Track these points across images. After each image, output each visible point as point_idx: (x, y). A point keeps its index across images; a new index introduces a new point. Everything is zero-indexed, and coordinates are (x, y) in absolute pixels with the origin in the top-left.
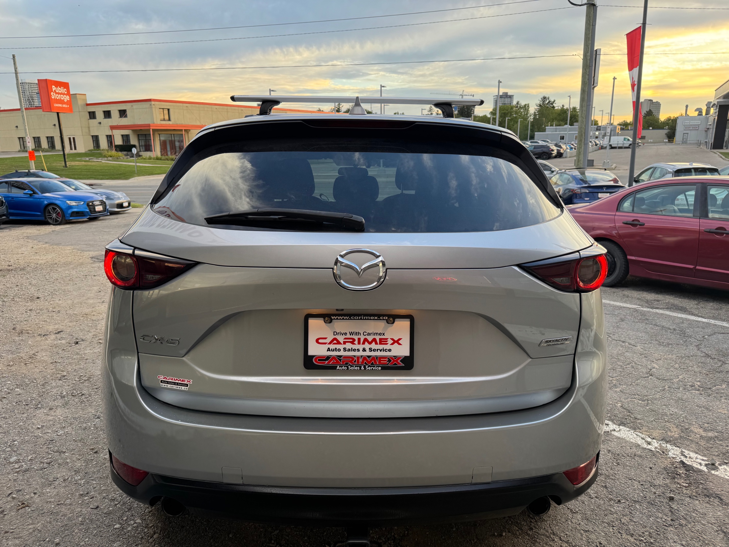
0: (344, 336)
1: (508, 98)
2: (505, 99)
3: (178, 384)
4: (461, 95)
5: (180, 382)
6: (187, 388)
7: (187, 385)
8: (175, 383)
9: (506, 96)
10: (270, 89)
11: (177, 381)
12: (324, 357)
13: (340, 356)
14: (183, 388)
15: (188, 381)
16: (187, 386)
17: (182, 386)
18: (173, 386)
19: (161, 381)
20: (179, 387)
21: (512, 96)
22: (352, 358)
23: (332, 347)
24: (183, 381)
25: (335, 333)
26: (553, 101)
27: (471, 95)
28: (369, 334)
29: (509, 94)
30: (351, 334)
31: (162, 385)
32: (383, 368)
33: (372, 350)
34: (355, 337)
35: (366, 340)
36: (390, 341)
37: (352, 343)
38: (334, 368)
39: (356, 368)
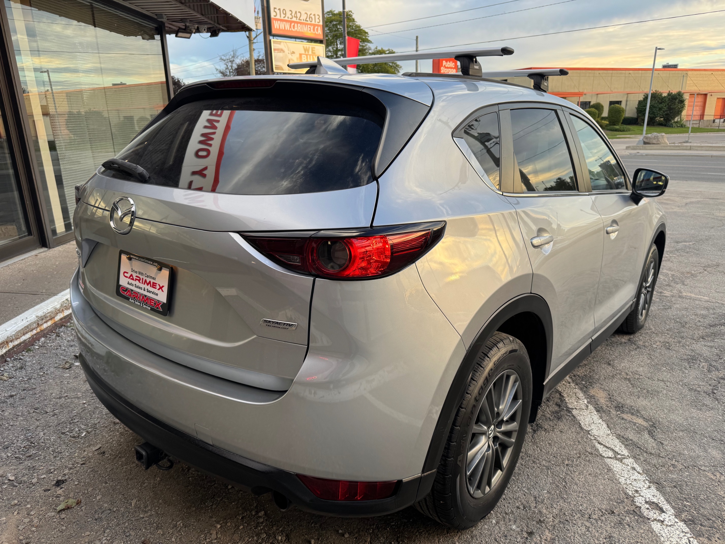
0: (136, 274)
10: (656, 48)
12: (125, 289)
13: (133, 291)
22: (138, 294)
23: (130, 281)
25: (133, 271)
28: (148, 276)
30: (140, 273)
32: (152, 309)
33: (148, 291)
34: (141, 277)
35: (146, 281)
36: (158, 287)
37: (139, 280)
38: (128, 299)
39: (139, 304)
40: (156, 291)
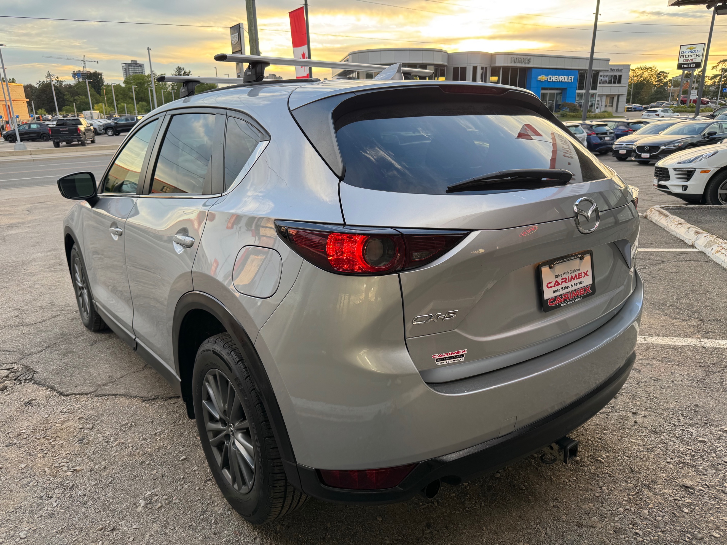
0: (561, 278)
1: (138, 67)
2: (135, 68)
3: (454, 357)
4: (82, 61)
5: (455, 355)
6: (463, 358)
7: (463, 355)
8: (451, 357)
9: (134, 64)
11: (453, 355)
12: (553, 299)
13: (561, 295)
14: (459, 359)
15: (463, 352)
16: (463, 357)
17: (458, 358)
18: (449, 360)
19: (437, 360)
20: (455, 359)
21: (142, 65)
22: (566, 294)
23: (556, 288)
24: (458, 353)
25: (557, 276)
26: (188, 72)
27: (95, 62)
28: (573, 272)
29: (138, 62)
30: (564, 274)
31: (438, 364)
32: (583, 297)
33: (575, 285)
34: (566, 276)
35: (572, 277)
36: (583, 275)
37: (565, 282)
38: (559, 306)
39: (570, 302)
40: (581, 280)
